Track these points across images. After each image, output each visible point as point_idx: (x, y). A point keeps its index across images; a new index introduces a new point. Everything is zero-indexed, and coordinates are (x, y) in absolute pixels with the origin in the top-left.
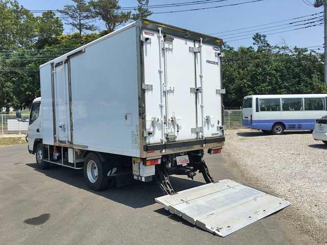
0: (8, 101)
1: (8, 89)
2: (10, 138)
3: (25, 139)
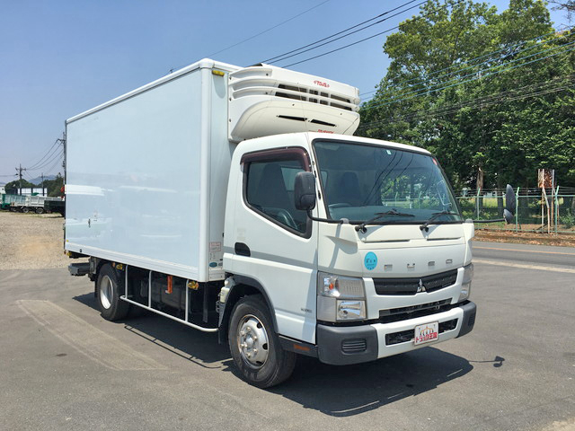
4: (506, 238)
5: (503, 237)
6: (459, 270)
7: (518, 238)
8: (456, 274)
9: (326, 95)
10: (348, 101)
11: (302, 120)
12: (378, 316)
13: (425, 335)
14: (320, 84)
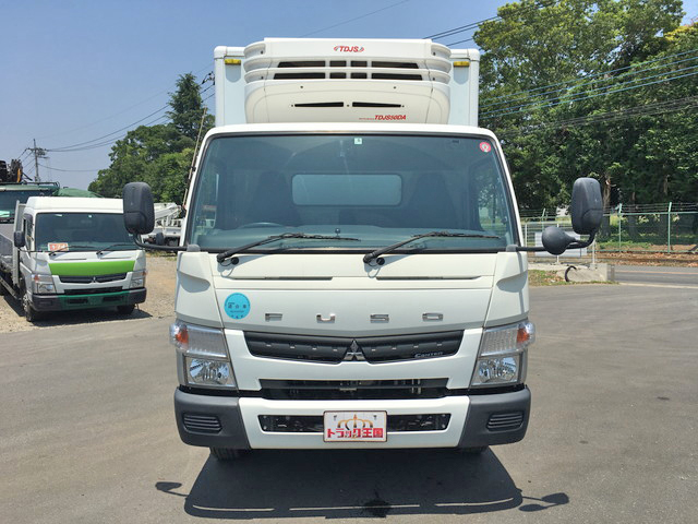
4: (658, 261)
5: (654, 260)
6: (467, 333)
7: (673, 261)
8: (459, 338)
9: (364, 64)
10: (415, 66)
11: (341, 104)
12: (258, 388)
13: (352, 429)
14: (346, 49)
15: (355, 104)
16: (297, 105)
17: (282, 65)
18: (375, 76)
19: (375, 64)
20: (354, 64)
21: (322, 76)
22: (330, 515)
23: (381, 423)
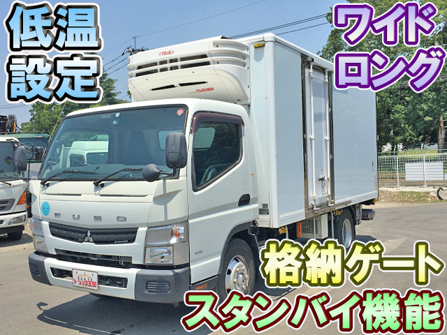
0: (396, 134)
1: (398, 115)
2: (412, 192)
3: (436, 195)
6: (140, 229)
8: (136, 232)
9: (176, 60)
10: (205, 56)
11: (173, 86)
12: (55, 254)
13: (84, 280)
14: (164, 53)
15: (181, 85)
16: (153, 90)
17: (139, 67)
18: (183, 67)
19: (183, 59)
20: (171, 61)
21: (156, 71)
22: (82, 330)
23: (95, 279)
